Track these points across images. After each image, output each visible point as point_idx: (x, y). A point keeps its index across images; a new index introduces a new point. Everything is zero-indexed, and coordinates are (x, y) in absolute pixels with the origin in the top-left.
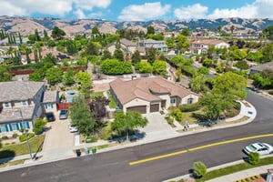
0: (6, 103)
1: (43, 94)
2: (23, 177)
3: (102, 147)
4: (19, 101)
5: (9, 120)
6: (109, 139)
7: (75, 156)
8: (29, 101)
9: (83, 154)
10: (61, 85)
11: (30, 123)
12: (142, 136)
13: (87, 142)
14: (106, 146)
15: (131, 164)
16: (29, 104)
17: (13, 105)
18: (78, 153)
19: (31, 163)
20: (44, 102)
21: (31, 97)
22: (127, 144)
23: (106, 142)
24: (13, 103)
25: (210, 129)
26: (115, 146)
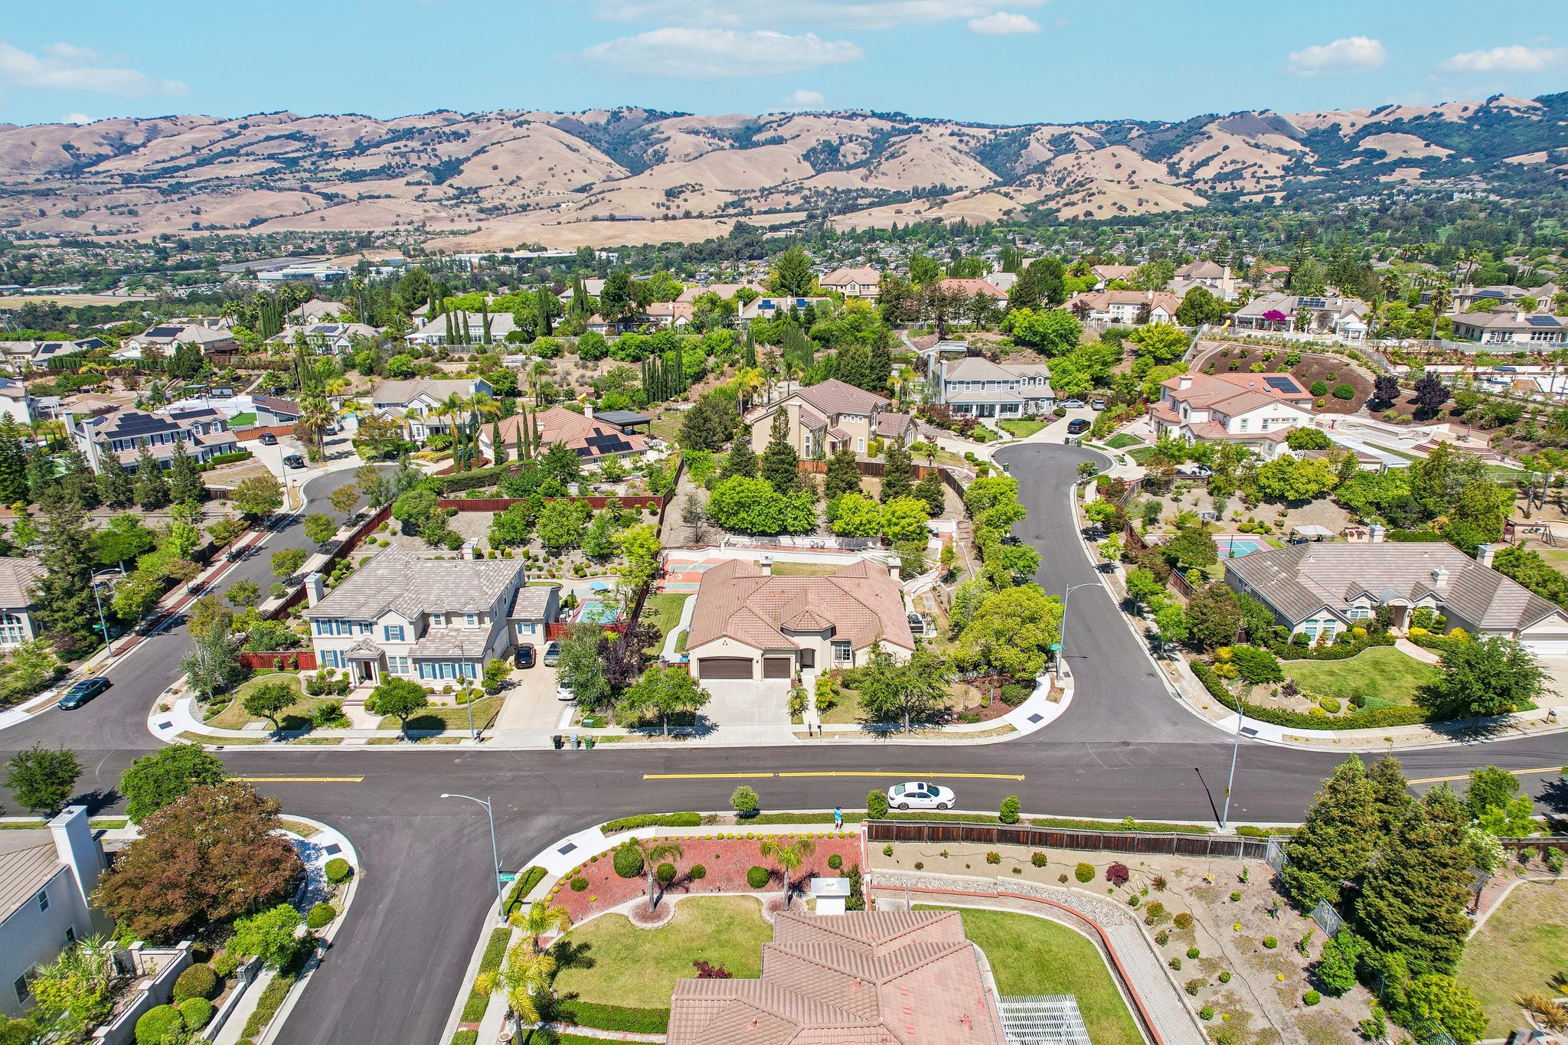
0: (437, 616)
1: (517, 591)
2: (458, 765)
3: (610, 739)
4: (462, 615)
5: (439, 655)
6: (632, 726)
7: (551, 746)
8: (481, 616)
9: (567, 747)
10: (577, 557)
11: (478, 666)
12: (706, 730)
13: (585, 725)
14: (619, 738)
15: (646, 777)
16: (481, 621)
17: (448, 622)
18: (558, 742)
19: (470, 745)
20: (515, 616)
21: (485, 608)
22: (665, 742)
23: (623, 732)
24: (449, 616)
25: (881, 741)
26: (640, 742)
